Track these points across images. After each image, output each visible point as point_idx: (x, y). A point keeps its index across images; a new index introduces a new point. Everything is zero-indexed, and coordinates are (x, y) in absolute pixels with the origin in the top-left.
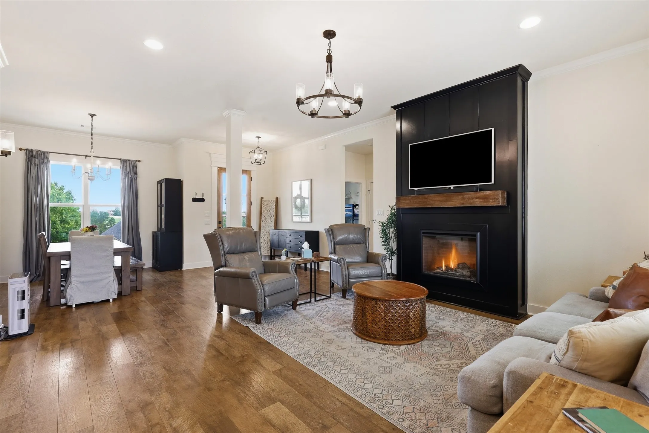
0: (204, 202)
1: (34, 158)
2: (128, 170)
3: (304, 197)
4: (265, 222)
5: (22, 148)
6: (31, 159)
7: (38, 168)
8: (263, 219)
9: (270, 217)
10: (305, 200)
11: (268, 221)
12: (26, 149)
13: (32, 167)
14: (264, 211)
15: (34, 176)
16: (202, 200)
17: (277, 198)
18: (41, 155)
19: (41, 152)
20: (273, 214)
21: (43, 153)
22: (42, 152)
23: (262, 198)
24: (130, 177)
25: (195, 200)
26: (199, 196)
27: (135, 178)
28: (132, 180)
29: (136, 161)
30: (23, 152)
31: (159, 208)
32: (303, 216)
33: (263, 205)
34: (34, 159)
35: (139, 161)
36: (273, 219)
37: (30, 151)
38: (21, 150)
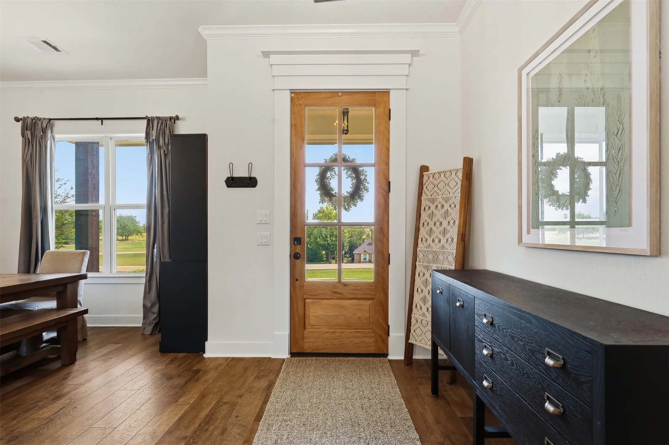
0: (254, 186)
1: (26, 130)
2: (154, 138)
3: (586, 160)
4: (430, 241)
5: (20, 117)
7: (33, 145)
8: (423, 232)
9: (445, 224)
10: (591, 169)
11: (437, 240)
12: (23, 117)
14: (427, 208)
17: (468, 162)
18: (36, 124)
20: (455, 214)
21: (40, 122)
23: (424, 169)
26: (241, 172)
27: (165, 151)
28: (161, 155)
30: (20, 124)
32: (579, 223)
33: (424, 189)
36: (454, 232)
37: (28, 120)
38: (17, 120)
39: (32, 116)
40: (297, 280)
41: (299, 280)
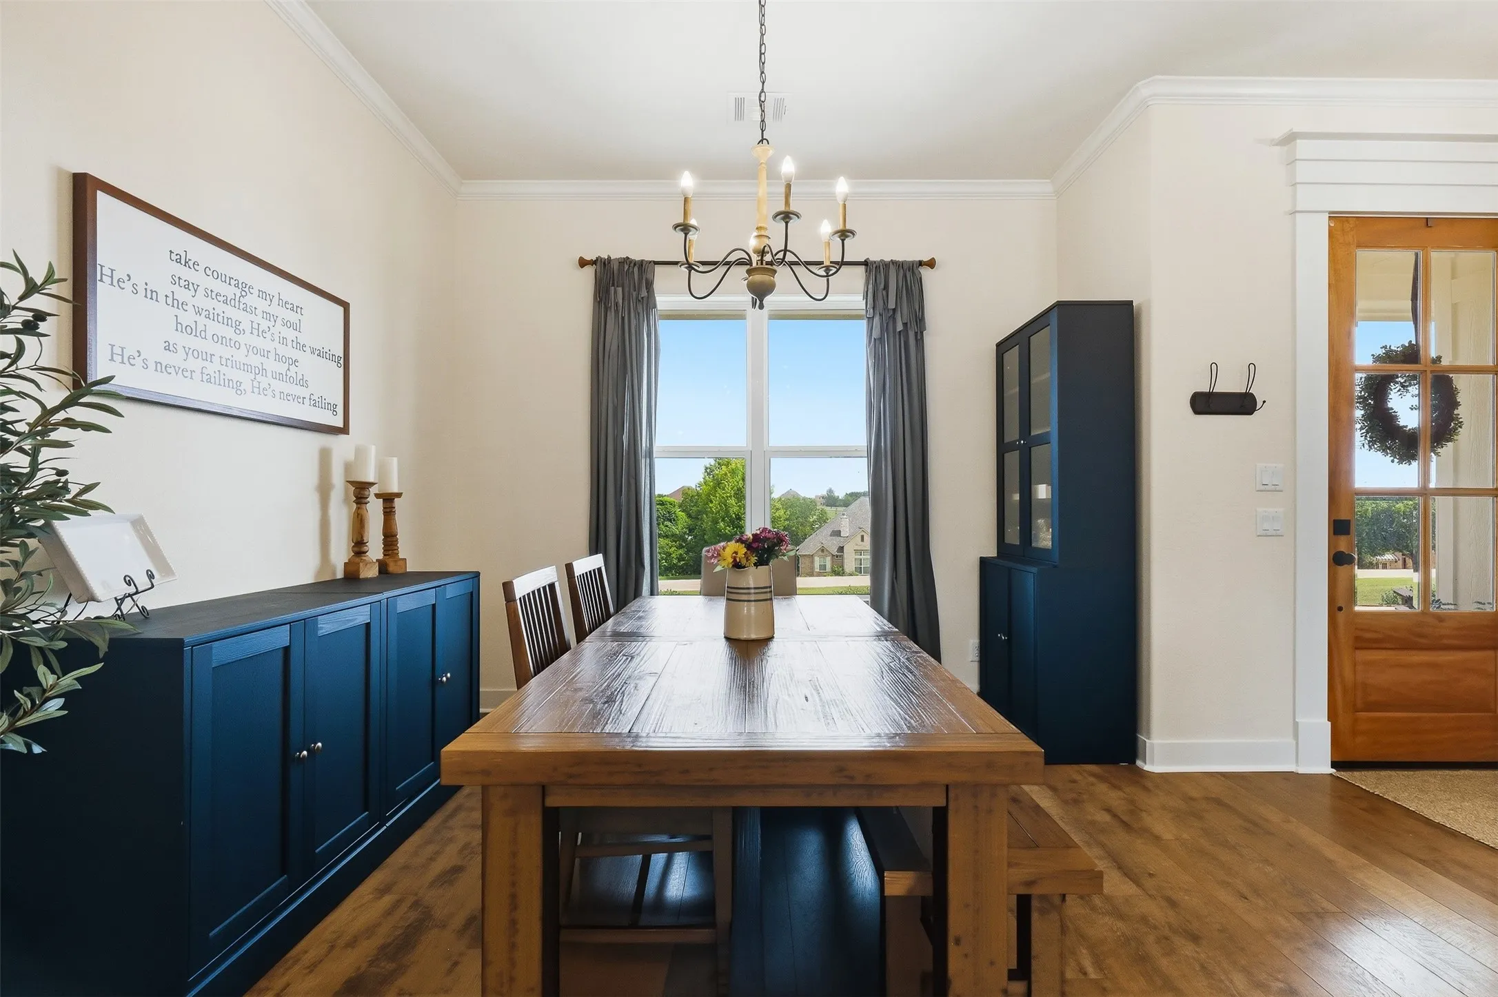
0: (1251, 413)
1: (613, 285)
2: (892, 305)
5: (588, 258)
6: (608, 291)
7: (623, 318)
12: (594, 259)
13: (608, 317)
15: (614, 348)
16: (1243, 404)
18: (630, 273)
19: (632, 265)
21: (636, 269)
22: (635, 265)
24: (898, 330)
25: (1205, 403)
26: (1229, 384)
27: (916, 333)
28: (906, 343)
29: (921, 263)
30: (589, 271)
31: (1013, 459)
34: (613, 288)
35: (931, 264)
37: (604, 263)
38: (583, 263)
39: (616, 255)
40: (1340, 609)
41: (1344, 609)
